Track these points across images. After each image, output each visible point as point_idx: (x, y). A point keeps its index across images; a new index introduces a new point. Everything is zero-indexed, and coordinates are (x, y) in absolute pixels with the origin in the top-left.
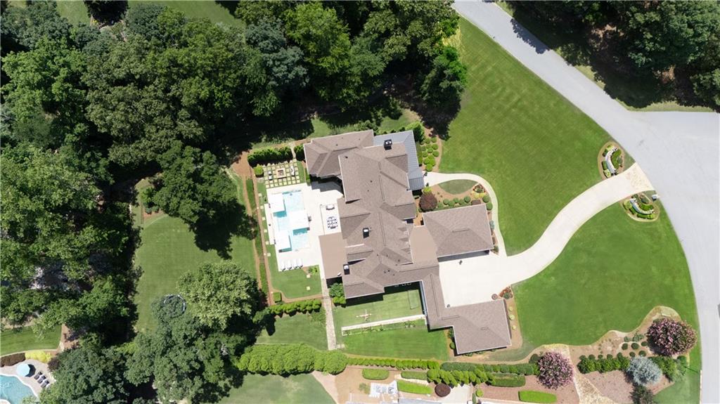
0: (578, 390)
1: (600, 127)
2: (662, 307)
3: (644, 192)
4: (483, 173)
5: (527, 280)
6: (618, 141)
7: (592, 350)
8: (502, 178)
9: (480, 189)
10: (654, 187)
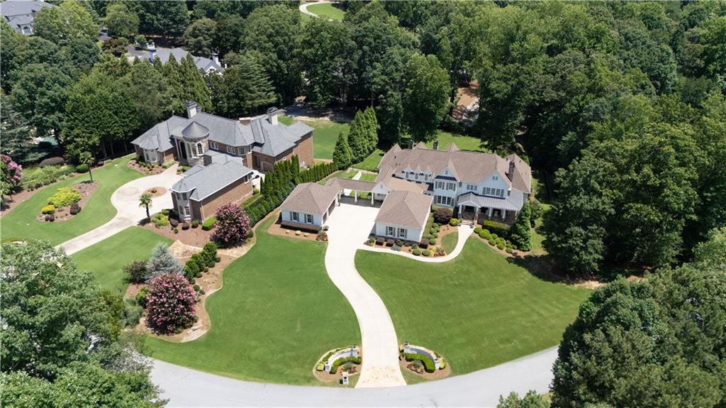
0: (194, 247)
1: (476, 370)
2: (205, 332)
3: (359, 375)
4: (457, 262)
5: (324, 255)
6: (448, 379)
7: (218, 269)
8: (444, 273)
9: (440, 253)
10: (360, 389)
